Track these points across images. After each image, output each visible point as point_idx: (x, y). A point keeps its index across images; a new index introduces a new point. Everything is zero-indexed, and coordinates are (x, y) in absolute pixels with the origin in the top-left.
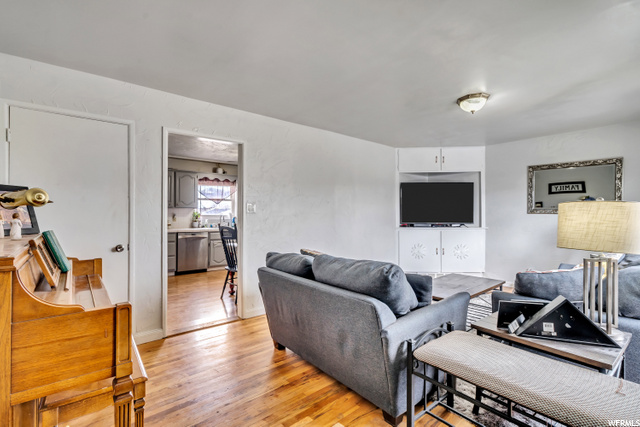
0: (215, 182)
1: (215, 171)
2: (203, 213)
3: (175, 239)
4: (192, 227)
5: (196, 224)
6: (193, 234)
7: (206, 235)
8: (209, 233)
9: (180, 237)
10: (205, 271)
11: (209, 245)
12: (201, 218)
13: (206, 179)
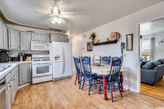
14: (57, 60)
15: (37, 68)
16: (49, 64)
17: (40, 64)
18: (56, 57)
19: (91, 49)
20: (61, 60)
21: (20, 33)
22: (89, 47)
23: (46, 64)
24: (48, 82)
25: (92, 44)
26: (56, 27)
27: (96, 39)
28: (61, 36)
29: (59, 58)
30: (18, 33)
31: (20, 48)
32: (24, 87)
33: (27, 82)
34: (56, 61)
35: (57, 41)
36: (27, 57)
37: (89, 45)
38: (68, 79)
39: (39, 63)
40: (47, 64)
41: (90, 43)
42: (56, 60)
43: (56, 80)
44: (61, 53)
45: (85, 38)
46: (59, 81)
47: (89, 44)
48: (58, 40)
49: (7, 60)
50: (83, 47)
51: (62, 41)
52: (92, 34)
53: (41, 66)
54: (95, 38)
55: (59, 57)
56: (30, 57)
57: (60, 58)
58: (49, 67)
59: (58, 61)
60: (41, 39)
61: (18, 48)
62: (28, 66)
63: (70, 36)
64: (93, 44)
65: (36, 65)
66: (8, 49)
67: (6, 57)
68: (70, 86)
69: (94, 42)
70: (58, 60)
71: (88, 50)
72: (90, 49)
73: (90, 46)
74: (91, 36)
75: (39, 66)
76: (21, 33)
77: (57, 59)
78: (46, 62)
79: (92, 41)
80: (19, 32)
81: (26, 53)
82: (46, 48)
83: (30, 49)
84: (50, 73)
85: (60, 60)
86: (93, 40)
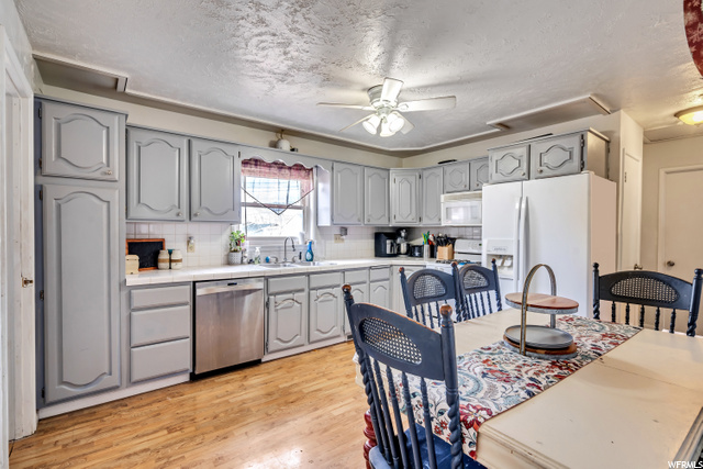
0: (274, 170)
1: (274, 145)
2: (251, 234)
3: (188, 298)
4: (229, 263)
5: (237, 257)
6: (231, 282)
7: (260, 285)
8: (267, 278)
9: (200, 292)
10: (257, 363)
11: (267, 305)
12: (246, 244)
13: (257, 162)
21: (421, 177)
29: (509, 262)
31: (421, 219)
35: (513, 178)
36: (440, 248)
48: (517, 175)
49: (388, 252)
56: (448, 248)
59: (504, 272)
60: (471, 183)
61: (417, 220)
67: (386, 244)
70: (506, 269)
76: (425, 174)
81: (440, 235)
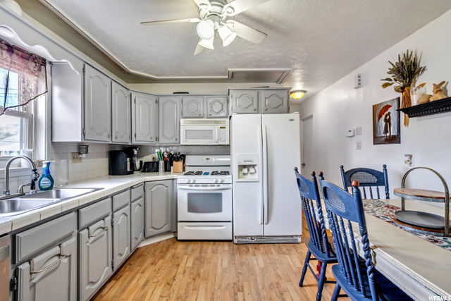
14: (245, 176)
15: (189, 195)
16: (222, 186)
17: (197, 185)
18: (245, 166)
19: (393, 132)
20: (258, 175)
21: (157, 102)
22: (382, 123)
23: (212, 185)
24: (217, 243)
25: (399, 110)
26: (243, 67)
27: (422, 85)
28: (263, 94)
29: (252, 170)
30: (152, 102)
31: (157, 139)
32: (159, 243)
33: (166, 230)
34: (240, 180)
35: (247, 111)
36: (174, 163)
37: (380, 117)
38: (284, 248)
39: (194, 181)
40: (216, 187)
41: (388, 107)
42: (244, 174)
43: (243, 240)
44: (260, 153)
45: (361, 90)
46: (251, 248)
47: (380, 112)
48: (251, 109)
49: (129, 170)
50: (354, 127)
51: (266, 111)
52: (396, 60)
53: (201, 189)
54: (419, 80)
55: (253, 166)
56: (180, 164)
57: (256, 168)
58: (221, 194)
59: (249, 177)
60: (205, 112)
61: (154, 139)
62: (170, 188)
63: (305, 92)
64: (405, 111)
65: (187, 187)
66: (130, 144)
67: (126, 162)
68: (278, 284)
69: (407, 99)
70: (249, 175)
71: (377, 140)
72: (386, 131)
73: (388, 121)
74: (391, 71)
75: (195, 189)
76: (162, 100)
77: (245, 171)
78: (214, 181)
79: (400, 95)
80: (154, 98)
81: (172, 153)
82: (217, 138)
83: (178, 141)
84: (225, 214)
85: (256, 177)
86: (403, 89)
